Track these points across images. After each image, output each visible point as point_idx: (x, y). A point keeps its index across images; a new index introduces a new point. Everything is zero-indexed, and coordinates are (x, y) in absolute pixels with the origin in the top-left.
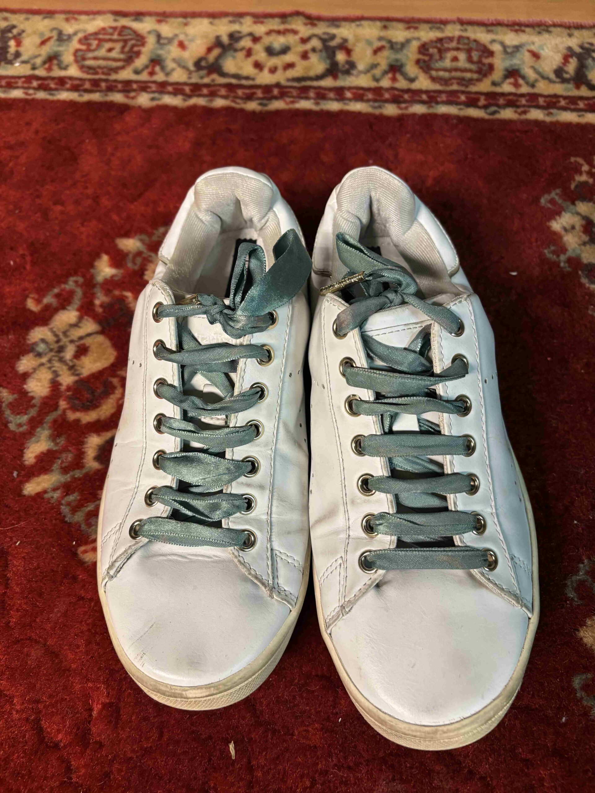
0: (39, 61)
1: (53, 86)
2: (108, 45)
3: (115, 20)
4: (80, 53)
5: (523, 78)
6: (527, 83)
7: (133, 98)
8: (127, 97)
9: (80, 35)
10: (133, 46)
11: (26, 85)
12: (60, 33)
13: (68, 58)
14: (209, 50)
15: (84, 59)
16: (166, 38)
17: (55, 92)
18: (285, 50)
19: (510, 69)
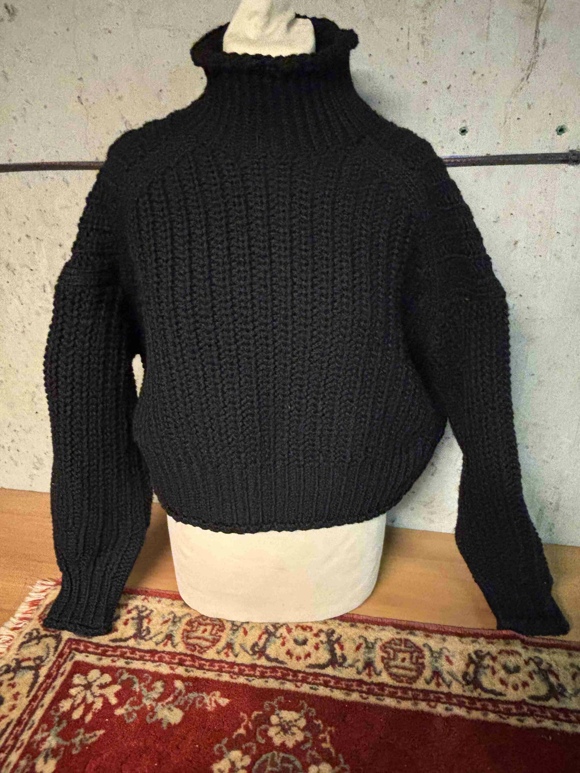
0: (360, 665)
1: (376, 690)
2: (401, 655)
3: (398, 633)
4: (385, 661)
7: (434, 707)
8: (430, 706)
9: (379, 643)
10: (418, 658)
11: (359, 689)
12: (365, 640)
13: (379, 665)
14: (468, 665)
15: (390, 667)
16: (436, 652)
17: (381, 698)
18: (517, 669)
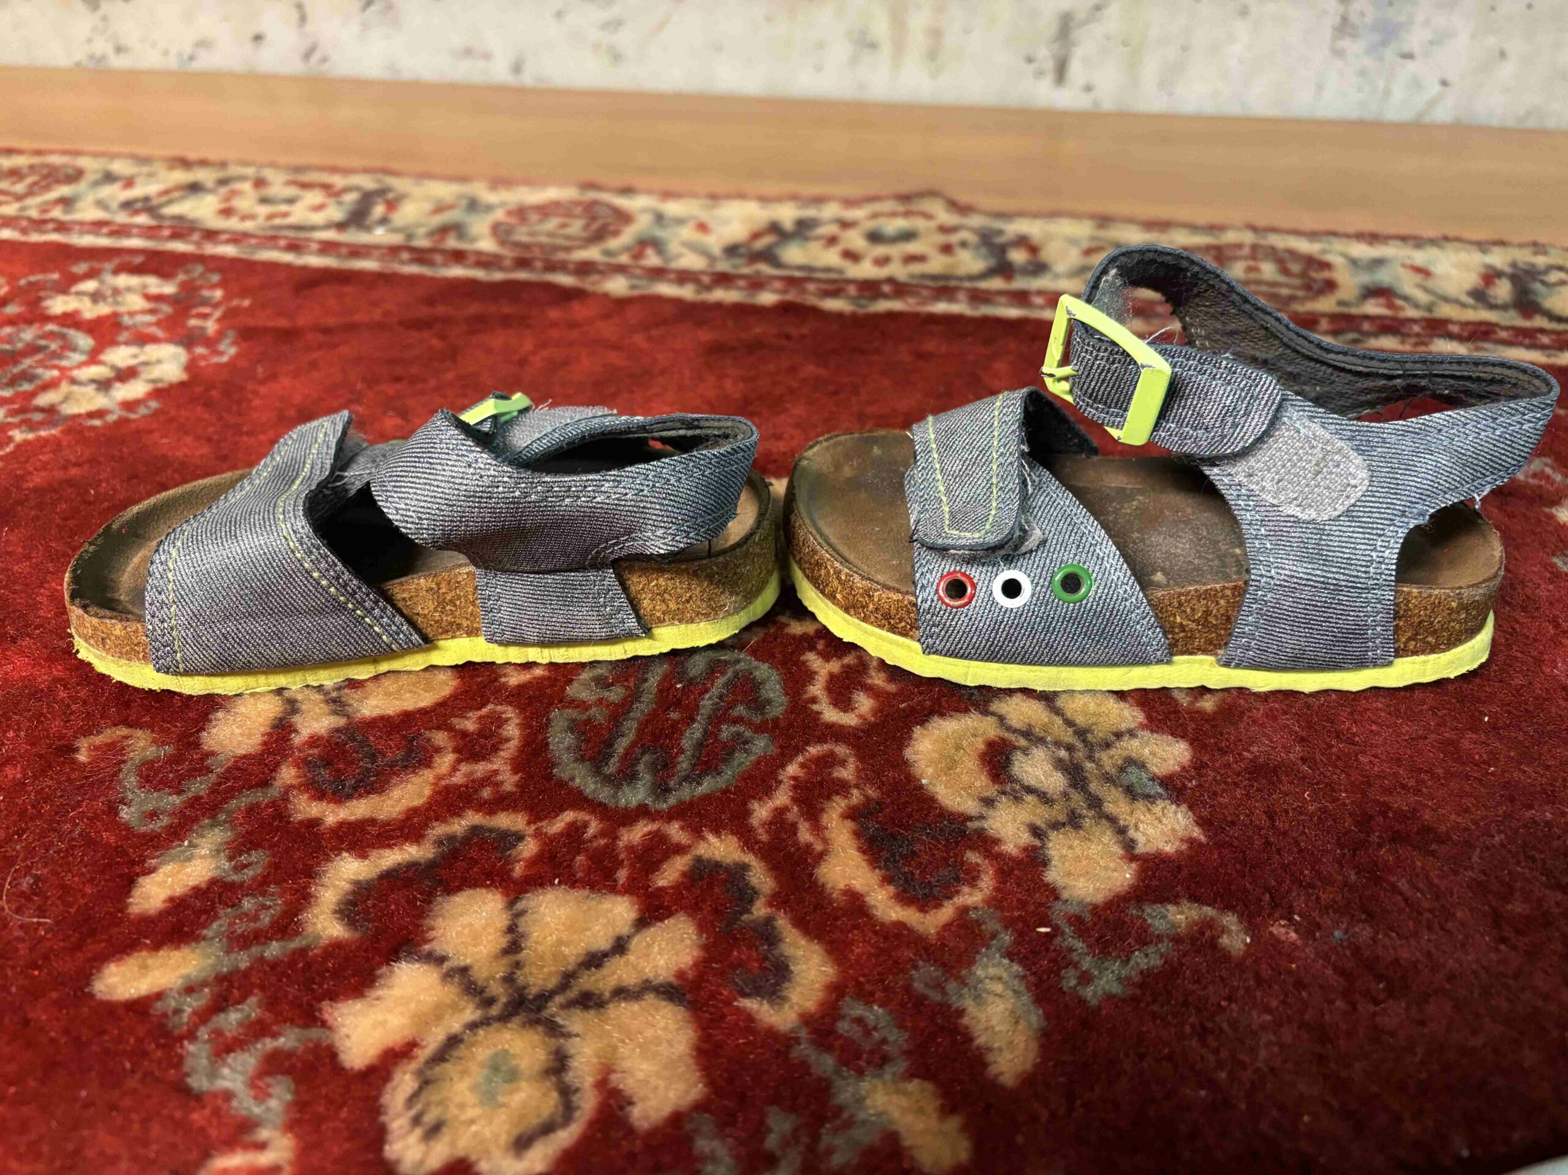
0: (422, 231)
1: (438, 259)
2: (559, 220)
3: (583, 194)
4: (504, 226)
5: (1406, 298)
6: (1417, 306)
7: (594, 281)
8: (584, 280)
10: (608, 224)
11: (387, 256)
12: (474, 202)
13: (479, 230)
14: (756, 236)
15: (510, 233)
16: (674, 218)
17: (441, 267)
18: (906, 237)
19: (1371, 286)
